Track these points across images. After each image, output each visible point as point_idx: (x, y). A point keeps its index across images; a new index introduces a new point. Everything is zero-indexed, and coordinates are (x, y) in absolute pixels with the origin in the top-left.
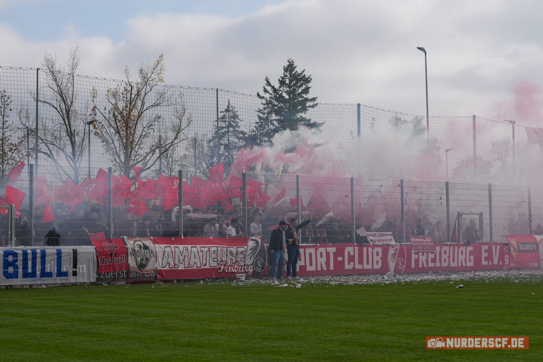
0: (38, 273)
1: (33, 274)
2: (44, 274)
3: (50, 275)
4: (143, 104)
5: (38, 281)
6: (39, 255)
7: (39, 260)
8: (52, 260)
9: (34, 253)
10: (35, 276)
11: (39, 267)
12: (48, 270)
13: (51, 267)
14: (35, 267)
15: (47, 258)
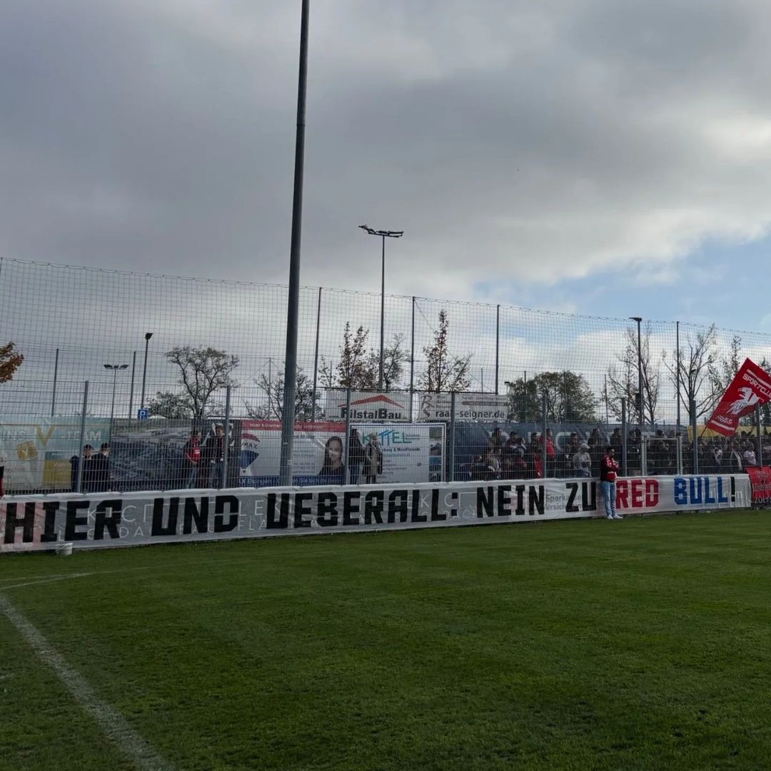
0: (703, 499)
1: (699, 501)
2: (709, 500)
3: (712, 501)
4: (701, 362)
5: (703, 506)
6: (703, 483)
7: (703, 487)
8: (713, 487)
9: (699, 481)
10: (701, 502)
11: (703, 494)
12: (711, 496)
13: (713, 493)
14: (701, 494)
15: (710, 486)
